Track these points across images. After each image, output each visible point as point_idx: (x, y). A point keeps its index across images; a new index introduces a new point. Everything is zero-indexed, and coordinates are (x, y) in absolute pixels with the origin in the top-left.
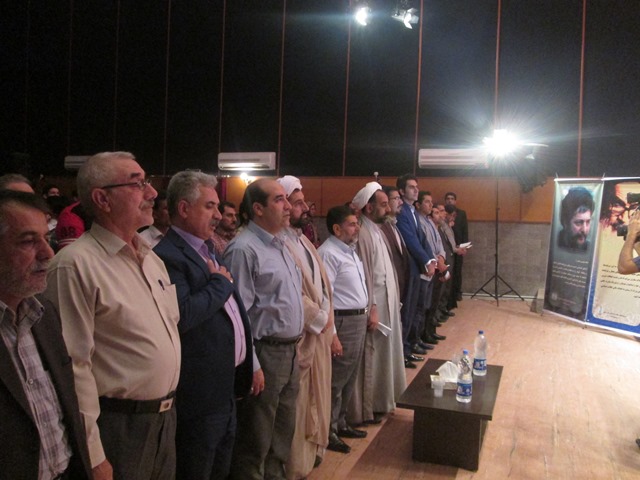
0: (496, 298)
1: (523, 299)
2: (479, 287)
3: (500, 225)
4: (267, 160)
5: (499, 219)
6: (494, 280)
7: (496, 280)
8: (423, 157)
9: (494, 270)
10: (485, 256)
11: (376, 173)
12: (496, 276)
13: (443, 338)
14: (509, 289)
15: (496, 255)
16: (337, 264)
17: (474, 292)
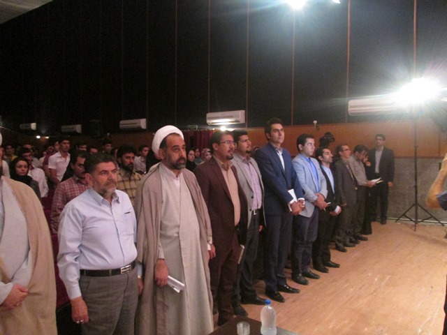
0: (416, 222)
1: (443, 224)
2: (402, 213)
3: (419, 161)
4: (238, 116)
5: (418, 155)
6: (414, 208)
7: (416, 208)
8: (352, 107)
9: (414, 199)
10: (407, 187)
11: (315, 122)
12: (416, 204)
13: (337, 266)
14: (429, 216)
15: (416, 187)
16: (80, 219)
17: (398, 217)
